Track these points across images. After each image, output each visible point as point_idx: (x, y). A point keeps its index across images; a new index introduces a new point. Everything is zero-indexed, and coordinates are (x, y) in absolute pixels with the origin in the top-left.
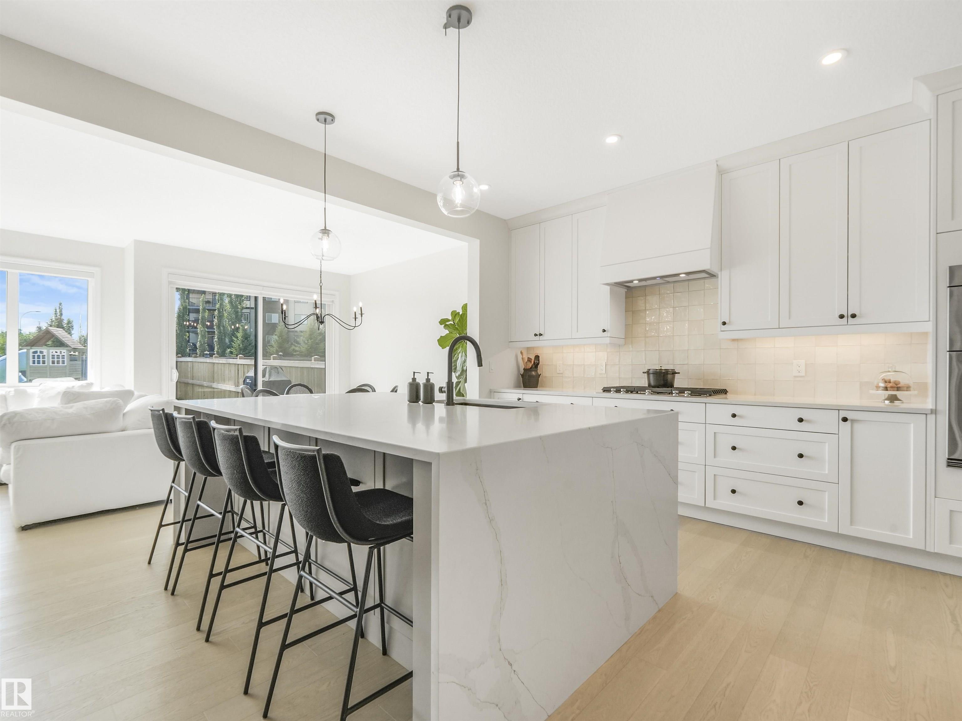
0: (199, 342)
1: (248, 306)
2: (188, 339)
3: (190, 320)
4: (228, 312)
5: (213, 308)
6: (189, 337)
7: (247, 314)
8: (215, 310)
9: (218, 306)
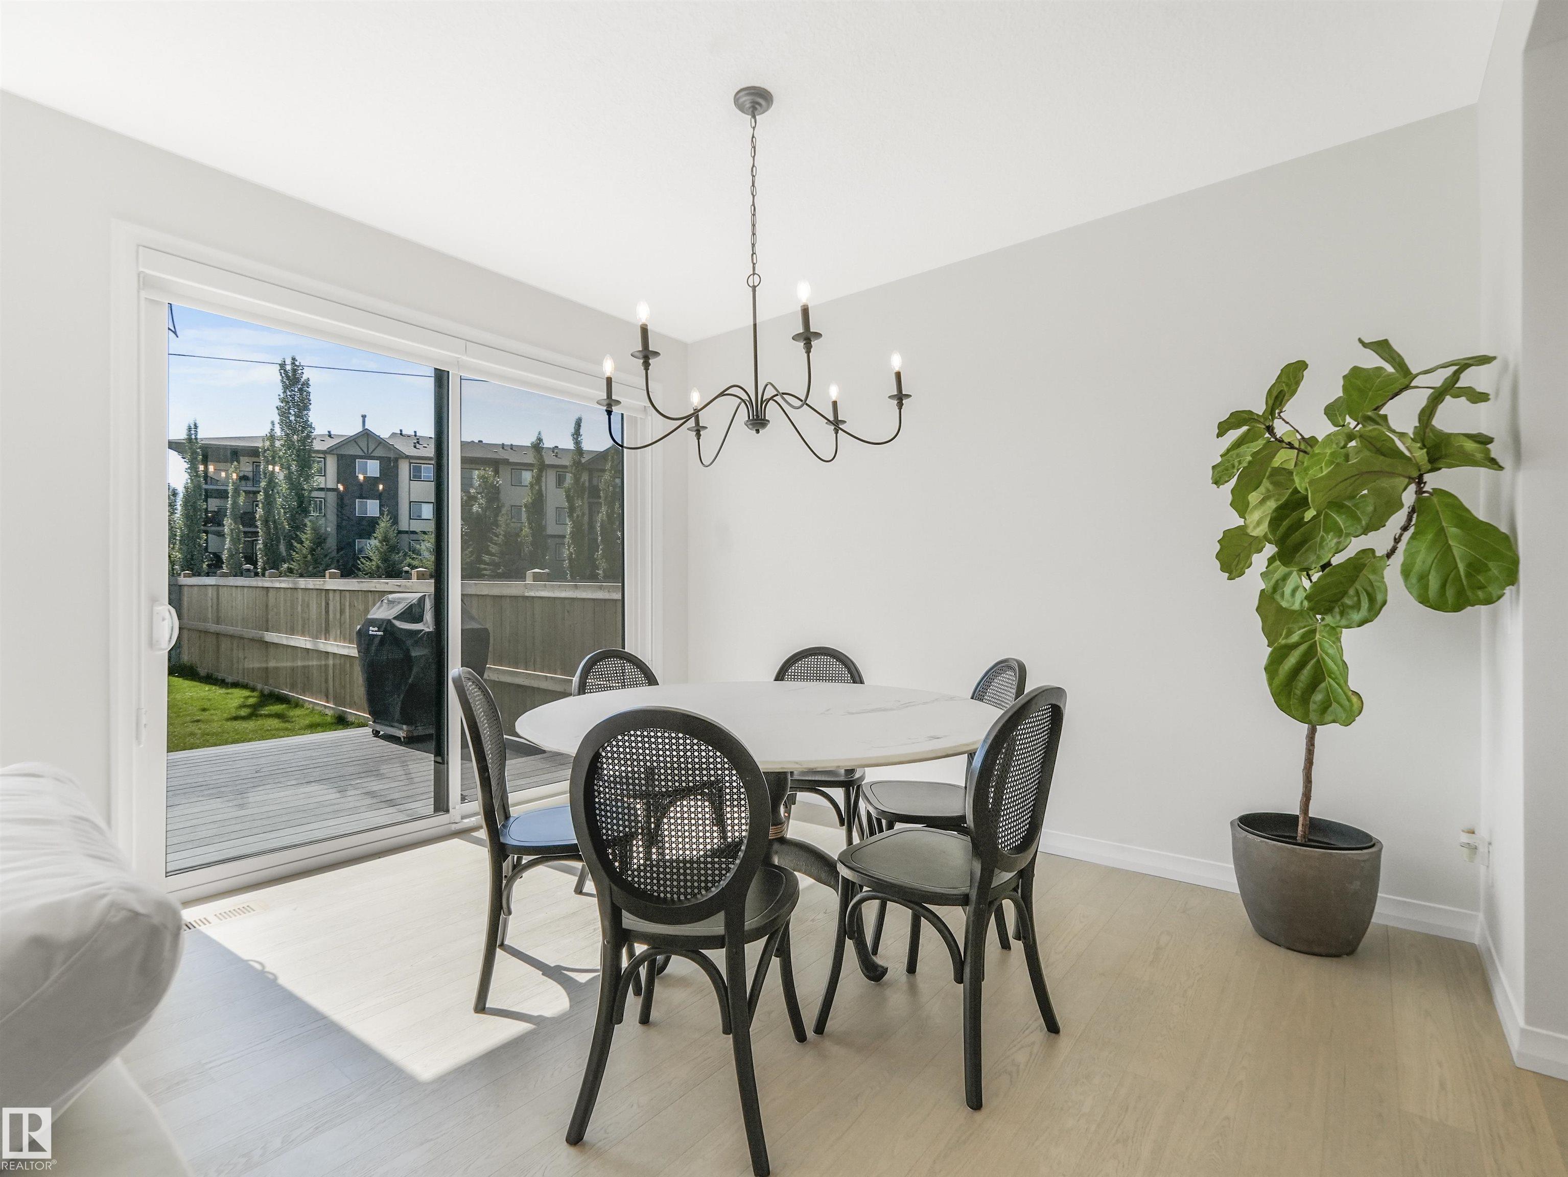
0: (226, 551)
1: (322, 486)
2: (204, 545)
3: (209, 510)
4: (283, 495)
5: (255, 489)
6: (206, 540)
7: (320, 501)
8: (259, 492)
9: (263, 484)
